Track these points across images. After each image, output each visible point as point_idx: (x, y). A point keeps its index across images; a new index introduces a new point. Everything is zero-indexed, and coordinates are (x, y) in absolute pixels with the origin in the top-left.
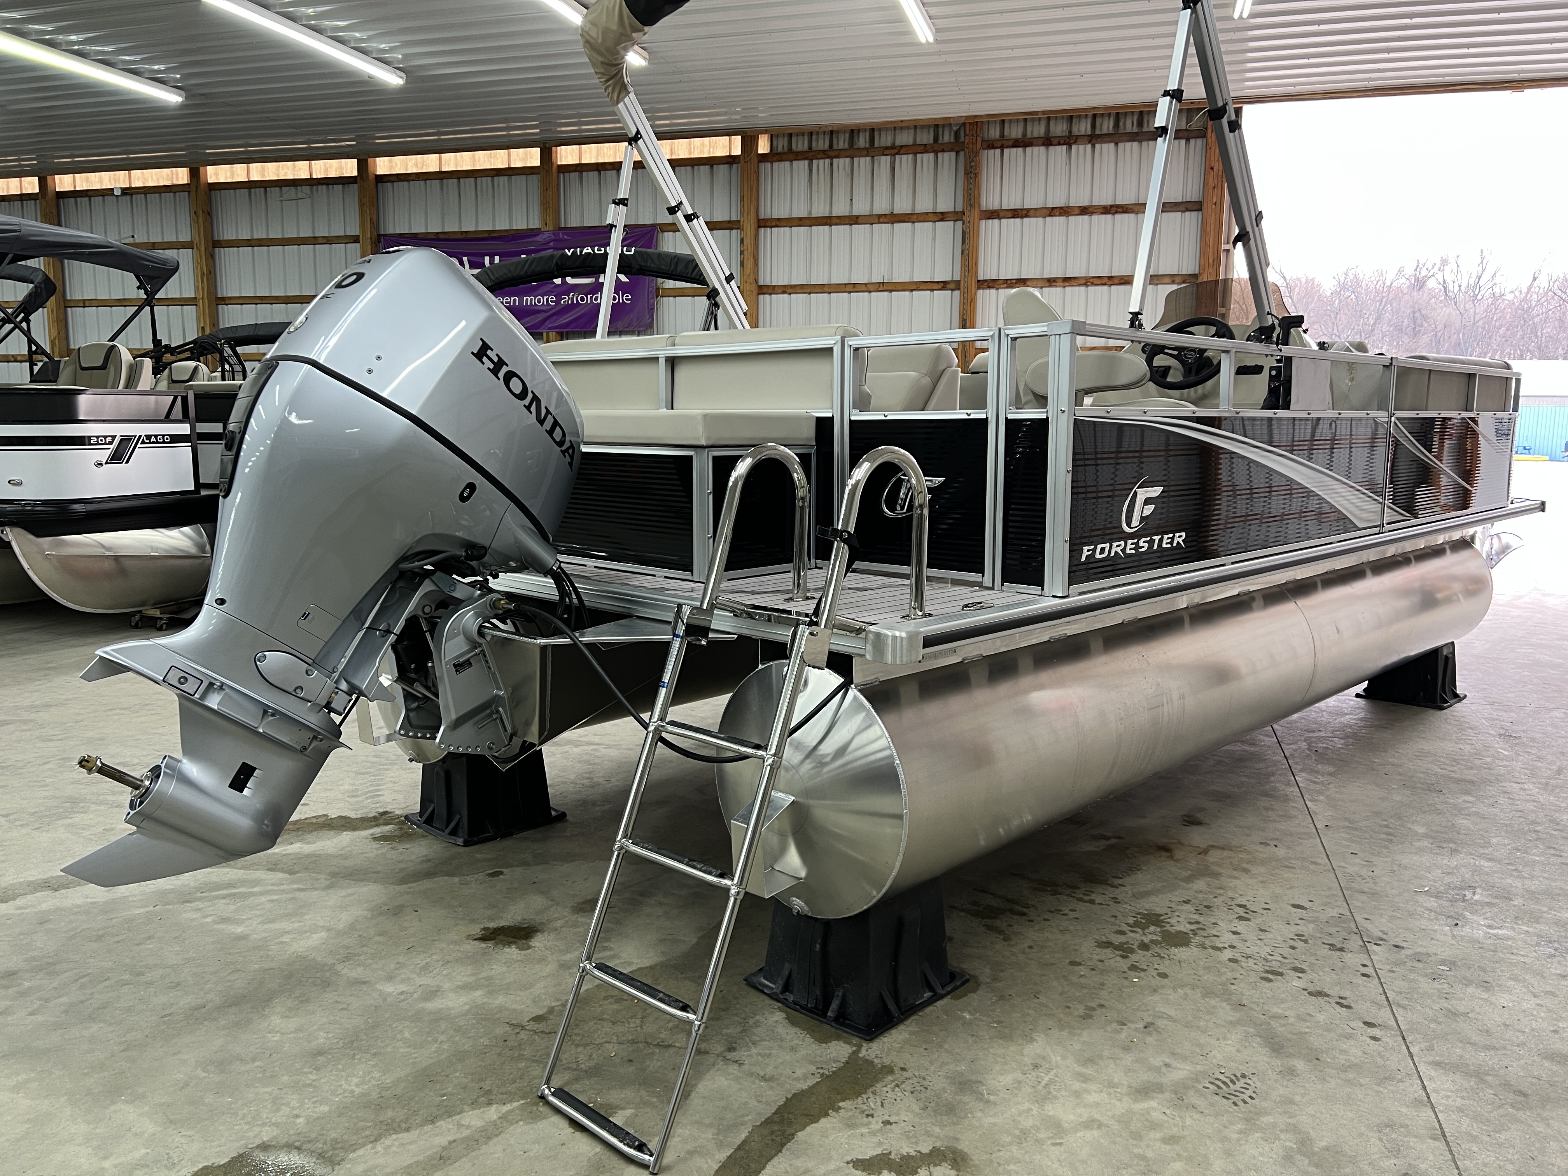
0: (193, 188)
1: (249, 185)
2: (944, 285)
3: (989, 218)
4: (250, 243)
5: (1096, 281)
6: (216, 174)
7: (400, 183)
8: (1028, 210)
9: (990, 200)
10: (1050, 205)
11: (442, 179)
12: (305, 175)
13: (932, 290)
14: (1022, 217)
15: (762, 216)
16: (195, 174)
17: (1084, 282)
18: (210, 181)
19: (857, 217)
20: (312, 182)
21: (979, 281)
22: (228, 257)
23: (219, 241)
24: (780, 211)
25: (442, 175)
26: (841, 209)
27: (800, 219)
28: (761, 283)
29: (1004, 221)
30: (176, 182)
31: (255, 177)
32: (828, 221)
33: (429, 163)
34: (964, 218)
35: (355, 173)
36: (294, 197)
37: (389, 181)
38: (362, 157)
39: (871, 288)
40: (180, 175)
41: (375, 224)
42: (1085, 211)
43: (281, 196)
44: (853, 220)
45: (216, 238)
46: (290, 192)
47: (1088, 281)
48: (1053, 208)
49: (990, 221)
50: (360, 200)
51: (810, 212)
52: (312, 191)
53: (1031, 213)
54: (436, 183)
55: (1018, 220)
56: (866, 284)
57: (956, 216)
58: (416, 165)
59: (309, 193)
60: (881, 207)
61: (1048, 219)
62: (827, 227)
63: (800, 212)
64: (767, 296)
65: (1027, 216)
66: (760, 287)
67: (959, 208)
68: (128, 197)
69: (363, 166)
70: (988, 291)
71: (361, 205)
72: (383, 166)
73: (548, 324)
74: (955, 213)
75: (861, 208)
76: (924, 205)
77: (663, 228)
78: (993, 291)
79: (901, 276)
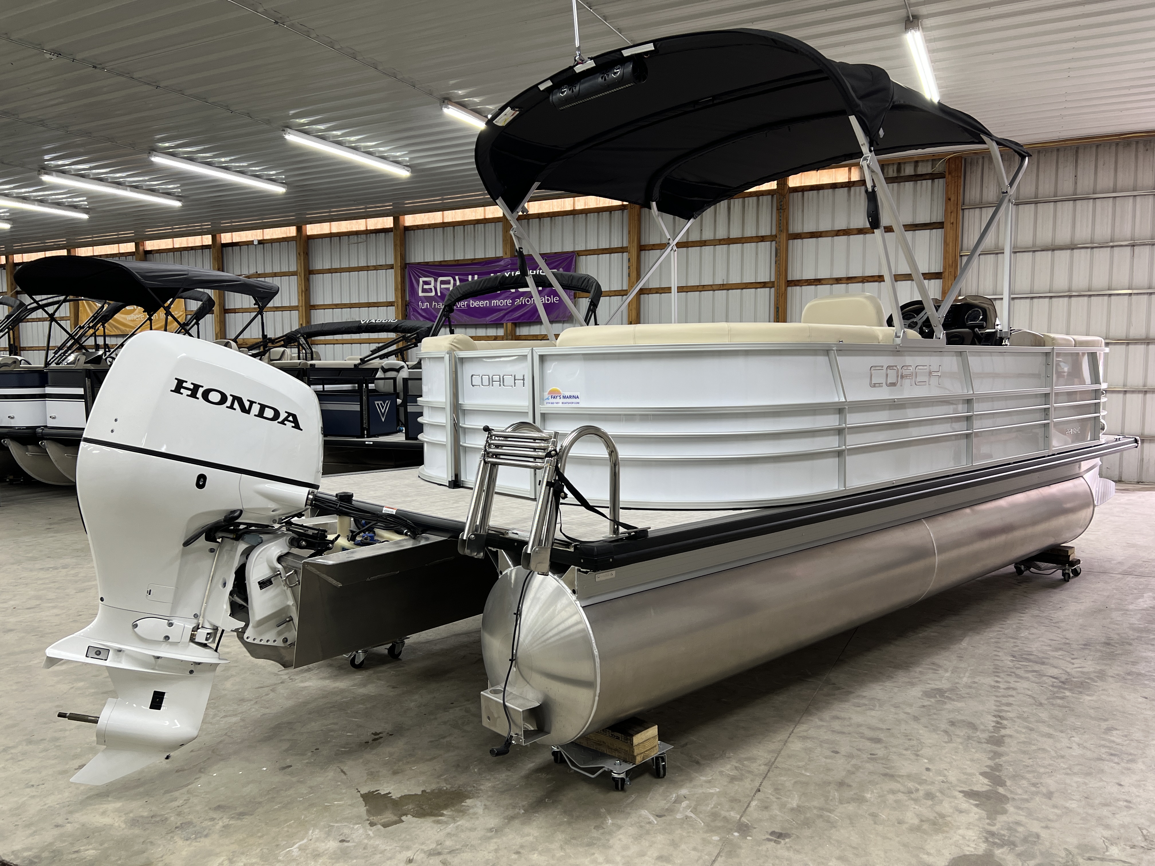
0: (298, 239)
1: (331, 235)
2: (764, 285)
3: (795, 239)
4: (331, 271)
6: (312, 229)
7: (419, 231)
8: (821, 232)
9: (795, 226)
10: (837, 228)
11: (443, 227)
12: (363, 228)
13: (756, 288)
14: (817, 237)
15: (643, 243)
16: (299, 230)
18: (308, 234)
20: (367, 232)
21: (788, 281)
22: (318, 280)
23: (312, 271)
24: (655, 239)
25: (444, 225)
26: (694, 236)
29: (805, 241)
30: (289, 235)
31: (334, 230)
32: (686, 245)
33: (436, 217)
34: (777, 240)
35: (392, 226)
36: (356, 241)
37: (412, 230)
38: (396, 215)
39: (715, 288)
40: (292, 231)
41: (403, 257)
43: (349, 241)
44: (702, 243)
45: (311, 269)
46: (353, 239)
47: (864, 280)
48: (839, 231)
50: (395, 242)
52: (367, 237)
53: (823, 234)
54: (440, 230)
55: (814, 239)
56: (711, 285)
57: (771, 238)
58: (428, 219)
59: (365, 238)
60: (721, 234)
61: (835, 238)
62: (685, 249)
64: (646, 295)
65: (820, 237)
66: (642, 289)
67: (774, 233)
68: (262, 245)
69: (396, 221)
70: (795, 288)
71: (395, 245)
72: (409, 220)
73: (506, 318)
74: (771, 236)
75: (707, 235)
76: (750, 232)
77: (579, 253)
78: (798, 288)
79: (735, 280)
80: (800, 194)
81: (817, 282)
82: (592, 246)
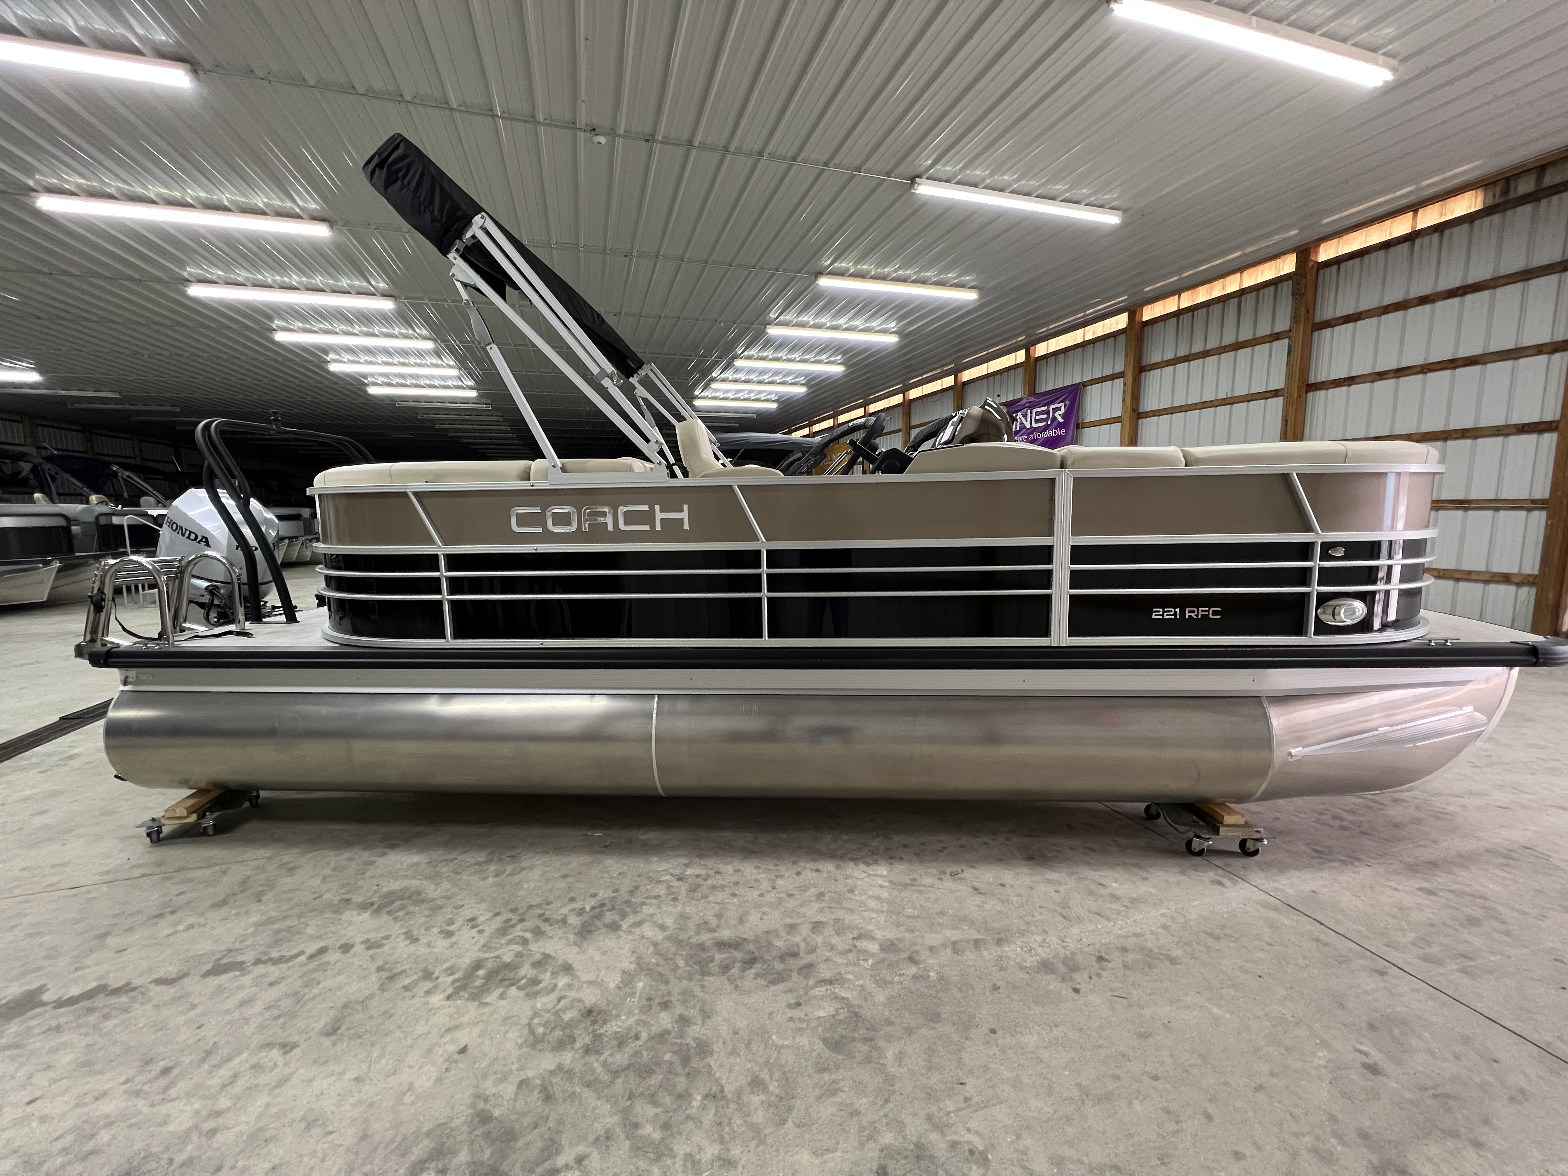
2: (1276, 393)
3: (1322, 328)
5: (1434, 367)
8: (1360, 314)
9: (1327, 312)
10: (1386, 303)
11: (988, 378)
13: (1267, 398)
14: (1355, 321)
15: (1144, 364)
16: (905, 396)
17: (1420, 369)
18: (910, 398)
19: (1208, 351)
21: (1308, 385)
24: (1156, 358)
26: (1198, 348)
27: (1167, 361)
28: (1141, 411)
29: (1337, 328)
32: (1187, 359)
33: (983, 369)
34: (1292, 335)
35: (953, 383)
36: (936, 400)
37: (967, 384)
38: (956, 373)
39: (1215, 403)
40: (900, 398)
42: (1424, 300)
44: (1205, 354)
47: (1426, 369)
48: (1388, 306)
49: (1323, 331)
50: (956, 399)
51: (1176, 354)
52: (941, 395)
53: (1363, 316)
54: (986, 380)
56: (1211, 401)
59: (940, 397)
60: (1229, 339)
61: (1384, 317)
62: (1186, 364)
63: (1169, 356)
64: (1144, 420)
65: (1359, 319)
66: (1139, 414)
67: (1289, 327)
69: (956, 378)
70: (1318, 392)
71: (957, 401)
72: (964, 376)
75: (1212, 344)
76: (1264, 329)
77: (1084, 385)
78: (1323, 392)
79: (1241, 390)
80: (1335, 267)
81: (1350, 381)
82: (1097, 375)
